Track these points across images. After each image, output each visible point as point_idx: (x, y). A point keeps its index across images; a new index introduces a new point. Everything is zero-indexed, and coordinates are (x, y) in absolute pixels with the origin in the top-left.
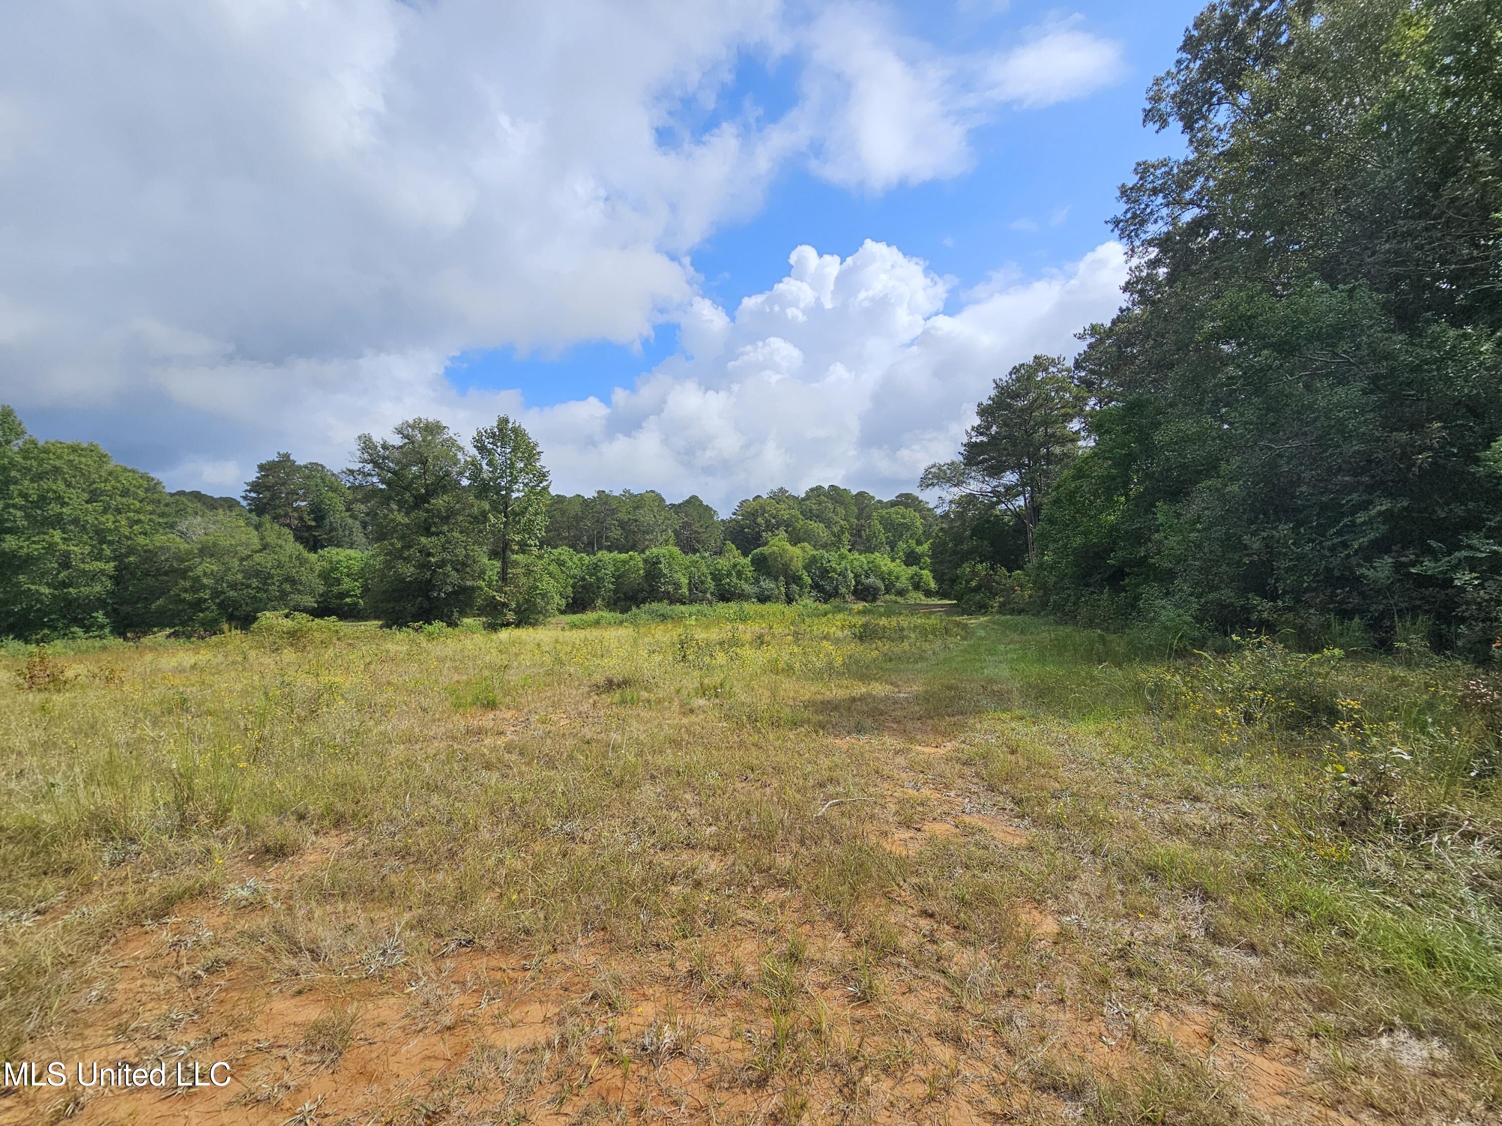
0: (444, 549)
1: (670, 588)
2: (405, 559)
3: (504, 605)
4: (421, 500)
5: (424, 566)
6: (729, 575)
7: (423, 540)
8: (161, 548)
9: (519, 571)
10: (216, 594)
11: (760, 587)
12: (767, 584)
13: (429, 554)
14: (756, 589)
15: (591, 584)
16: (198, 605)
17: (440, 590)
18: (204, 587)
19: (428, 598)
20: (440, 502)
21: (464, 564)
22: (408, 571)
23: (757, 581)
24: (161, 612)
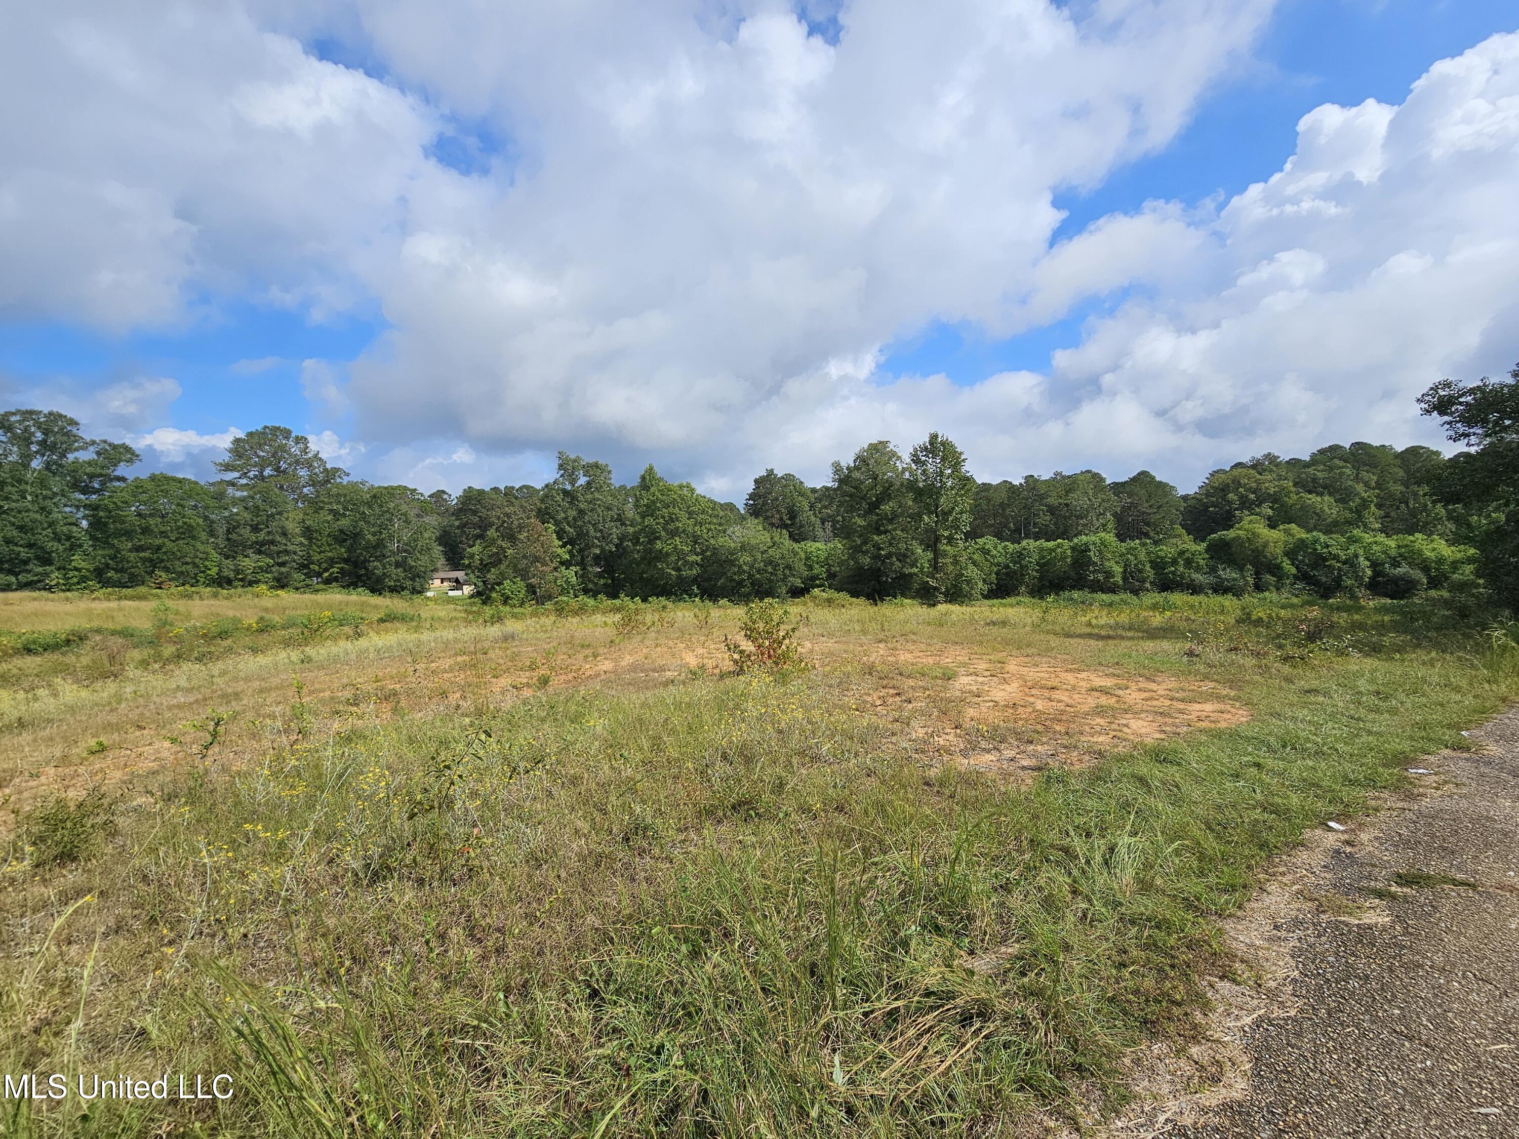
0: (891, 544)
1: (1101, 577)
2: (863, 552)
3: (935, 588)
4: (874, 507)
5: (877, 557)
6: (1174, 562)
7: (875, 537)
8: (721, 546)
9: (948, 560)
10: (750, 576)
11: (1219, 577)
12: (1228, 574)
13: (880, 549)
14: (1212, 579)
15: (1015, 572)
16: (741, 583)
17: (887, 576)
18: (744, 571)
19: (879, 582)
20: (886, 508)
21: (905, 556)
22: (866, 561)
23: (1213, 570)
24: (723, 588)
